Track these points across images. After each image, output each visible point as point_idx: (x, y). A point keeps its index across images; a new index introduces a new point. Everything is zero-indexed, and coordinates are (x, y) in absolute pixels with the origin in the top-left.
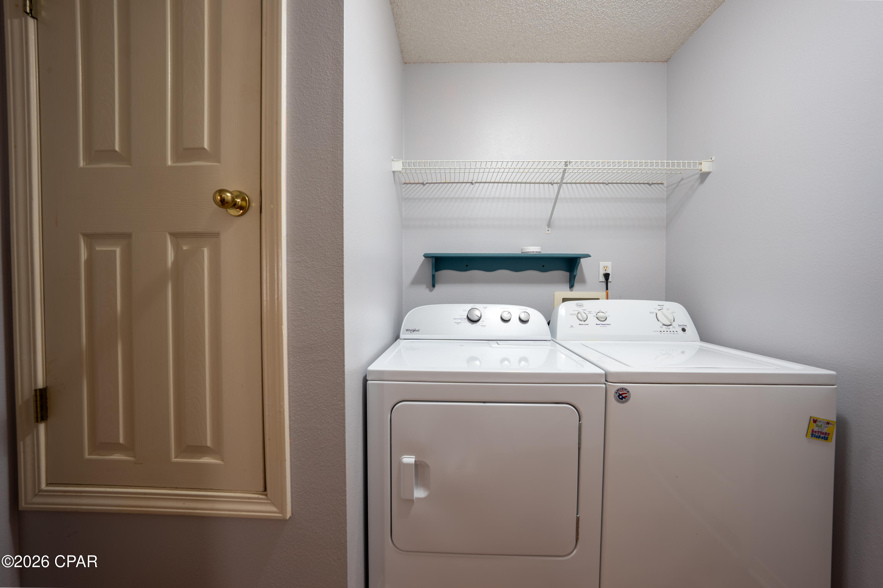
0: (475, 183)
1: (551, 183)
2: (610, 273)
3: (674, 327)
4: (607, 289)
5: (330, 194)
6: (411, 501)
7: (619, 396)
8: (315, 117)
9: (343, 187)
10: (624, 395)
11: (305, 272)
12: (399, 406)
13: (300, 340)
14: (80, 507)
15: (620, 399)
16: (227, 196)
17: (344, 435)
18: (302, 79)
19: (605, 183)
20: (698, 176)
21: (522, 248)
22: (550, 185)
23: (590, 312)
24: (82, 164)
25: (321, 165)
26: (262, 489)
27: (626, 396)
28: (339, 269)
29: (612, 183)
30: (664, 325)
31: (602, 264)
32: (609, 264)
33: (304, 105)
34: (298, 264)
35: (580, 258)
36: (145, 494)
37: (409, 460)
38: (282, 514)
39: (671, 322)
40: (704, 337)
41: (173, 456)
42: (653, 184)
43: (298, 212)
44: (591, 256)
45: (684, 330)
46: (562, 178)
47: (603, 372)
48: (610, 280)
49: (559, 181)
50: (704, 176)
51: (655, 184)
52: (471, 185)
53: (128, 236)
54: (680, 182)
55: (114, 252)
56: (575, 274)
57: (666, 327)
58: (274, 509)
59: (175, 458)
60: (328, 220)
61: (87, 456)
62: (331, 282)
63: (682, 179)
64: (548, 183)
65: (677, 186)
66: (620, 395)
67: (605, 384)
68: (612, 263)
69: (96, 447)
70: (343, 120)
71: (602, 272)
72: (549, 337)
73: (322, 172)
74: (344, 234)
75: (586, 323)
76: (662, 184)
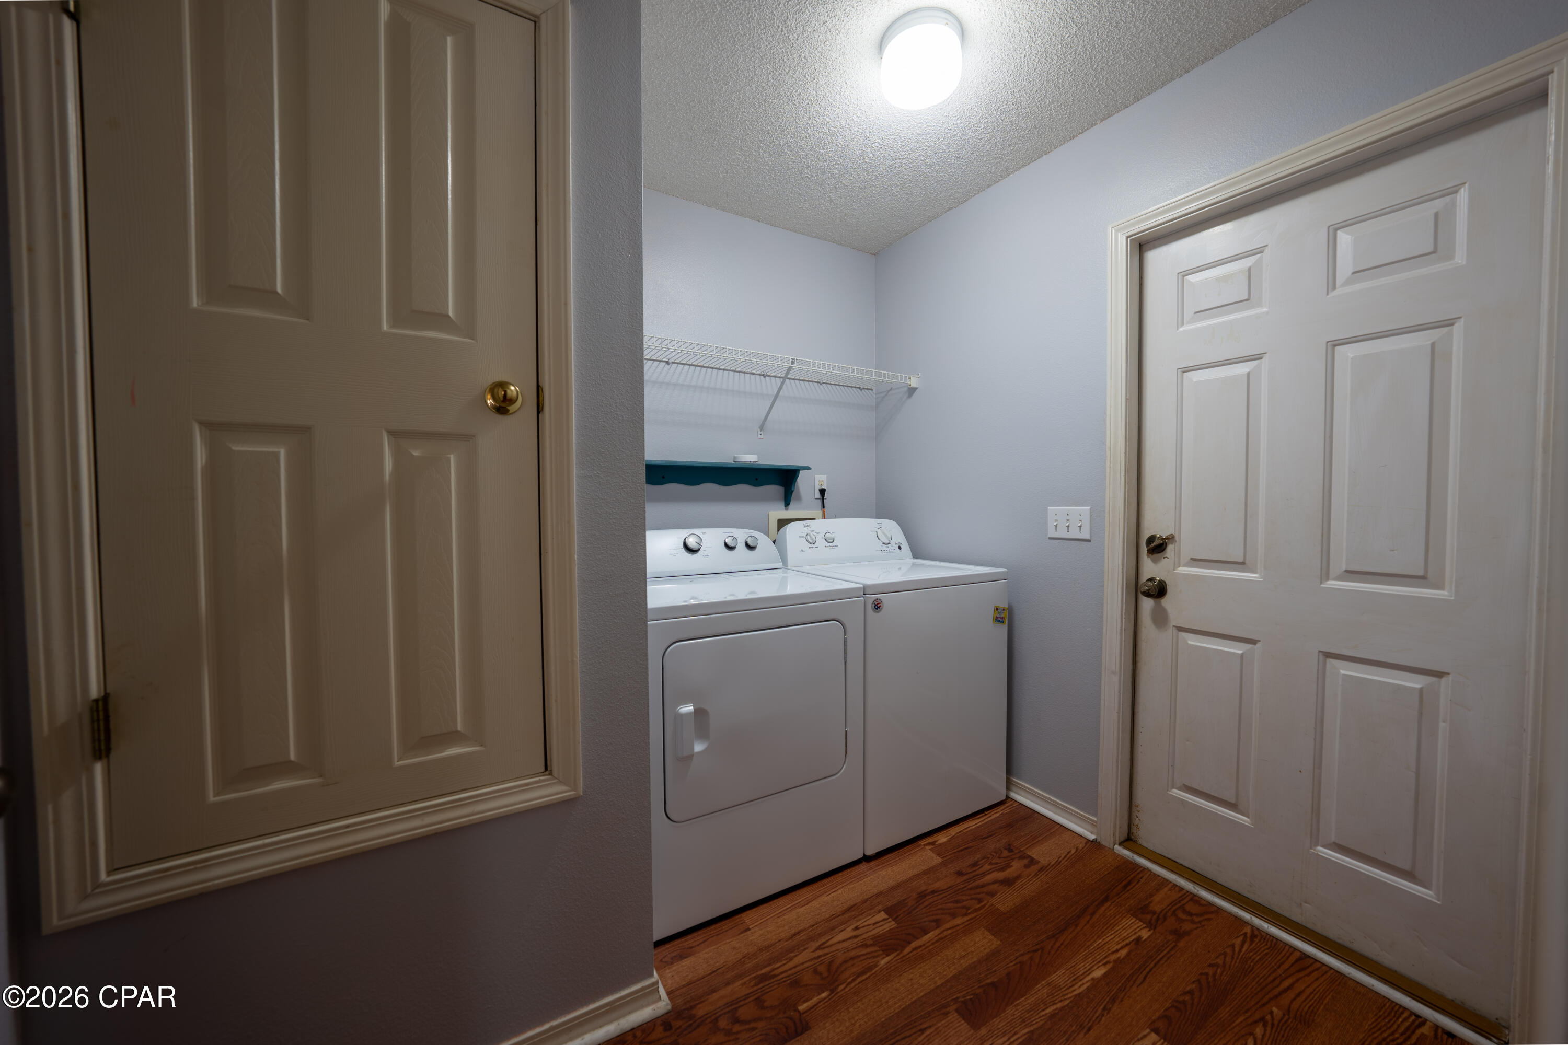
0: (673, 363)
1: (763, 375)
2: (826, 488)
3: (892, 546)
4: (824, 507)
5: (628, 398)
6: (691, 757)
7: (875, 607)
8: (609, 304)
9: (643, 392)
10: (878, 605)
11: (598, 489)
12: (671, 650)
13: (593, 572)
14: (210, 884)
15: (876, 609)
16: (511, 390)
17: (647, 679)
18: (592, 254)
19: (819, 382)
20: (906, 389)
21: (736, 455)
22: (762, 377)
23: (818, 533)
24: (195, 302)
25: (617, 362)
26: (543, 769)
27: (880, 606)
28: (639, 486)
29: (826, 383)
30: (884, 544)
31: (818, 477)
32: (824, 477)
33: (595, 286)
34: (589, 479)
35: (799, 470)
36: (348, 826)
37: (688, 708)
38: (575, 791)
39: (889, 541)
40: (916, 554)
41: (396, 759)
42: (864, 388)
43: (588, 415)
44: (811, 469)
45: (900, 548)
46: (787, 373)
47: (861, 586)
48: (825, 497)
49: (783, 376)
50: (912, 391)
51: (866, 389)
52: (667, 365)
53: (304, 430)
54: (889, 391)
55: (276, 456)
56: (793, 489)
57: (886, 545)
58: (564, 788)
59: (398, 761)
60: (626, 428)
61: (212, 798)
62: (631, 501)
63: (891, 389)
64: (760, 375)
65: (886, 395)
66: (876, 605)
67: (863, 597)
68: (827, 477)
69: (227, 781)
70: (642, 314)
71: (818, 487)
72: (780, 565)
73: (618, 371)
74: (645, 446)
75: (816, 545)
76: (871, 390)
